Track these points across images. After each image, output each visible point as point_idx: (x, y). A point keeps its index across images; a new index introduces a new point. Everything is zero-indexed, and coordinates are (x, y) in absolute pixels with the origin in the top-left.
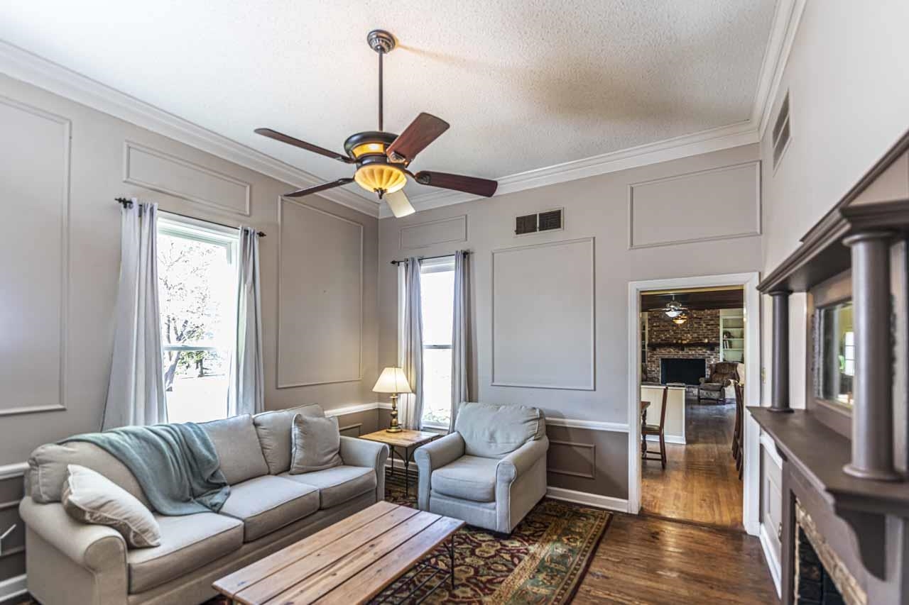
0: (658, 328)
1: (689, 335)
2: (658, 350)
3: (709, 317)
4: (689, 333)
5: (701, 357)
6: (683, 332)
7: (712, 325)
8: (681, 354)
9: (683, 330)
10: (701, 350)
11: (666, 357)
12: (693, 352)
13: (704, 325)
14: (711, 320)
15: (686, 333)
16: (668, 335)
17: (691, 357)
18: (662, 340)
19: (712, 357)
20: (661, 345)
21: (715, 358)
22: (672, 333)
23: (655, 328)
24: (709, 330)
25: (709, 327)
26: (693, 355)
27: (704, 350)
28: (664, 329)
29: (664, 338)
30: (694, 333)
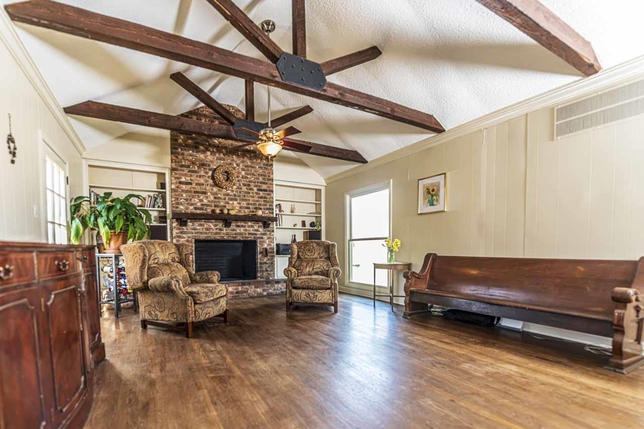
0: (188, 187)
1: (235, 203)
2: (190, 224)
3: (261, 179)
4: (236, 200)
5: (252, 238)
6: (227, 198)
7: (265, 190)
8: (225, 233)
9: (228, 195)
10: (252, 226)
11: (203, 237)
12: (242, 230)
13: (255, 189)
14: (264, 183)
15: (232, 199)
16: (205, 201)
17: (239, 238)
18: (196, 209)
19: (265, 237)
20: (195, 217)
21: (269, 238)
22: (212, 198)
23: (184, 187)
24: (261, 197)
25: (261, 193)
26: (241, 234)
27: (256, 228)
28: (198, 188)
29: (199, 204)
30: (243, 200)
